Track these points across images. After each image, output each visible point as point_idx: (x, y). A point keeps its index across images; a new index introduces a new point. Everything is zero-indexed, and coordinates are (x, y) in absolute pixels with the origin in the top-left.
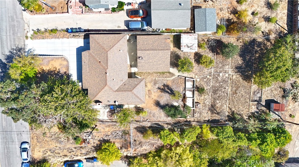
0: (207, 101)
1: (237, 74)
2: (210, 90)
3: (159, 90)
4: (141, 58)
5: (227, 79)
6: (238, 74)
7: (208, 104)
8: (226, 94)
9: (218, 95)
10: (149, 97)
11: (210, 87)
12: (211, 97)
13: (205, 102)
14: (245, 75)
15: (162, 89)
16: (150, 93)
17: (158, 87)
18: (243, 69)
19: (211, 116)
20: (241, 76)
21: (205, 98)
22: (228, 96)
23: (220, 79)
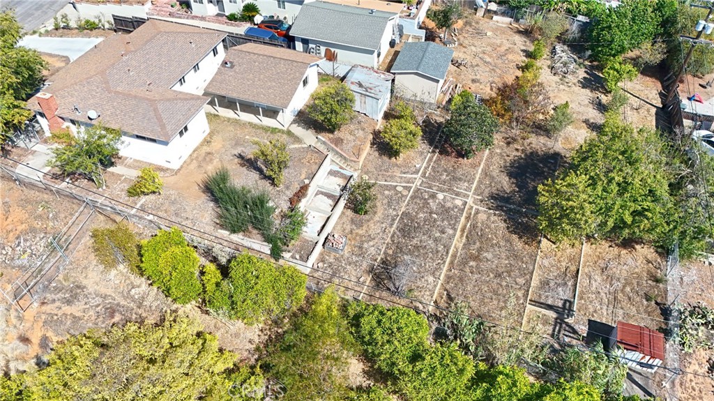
0: (371, 243)
1: (491, 211)
2: (393, 220)
3: (237, 160)
4: (229, 65)
5: (456, 210)
6: (497, 212)
7: (374, 253)
8: (441, 248)
9: (415, 241)
10: (200, 166)
11: (395, 213)
12: (389, 240)
13: (365, 245)
14: (519, 223)
15: (249, 161)
16: (208, 159)
17: (240, 155)
18: (513, 203)
19: (371, 296)
20: (505, 221)
21: (369, 236)
22: (447, 253)
23: (433, 205)
